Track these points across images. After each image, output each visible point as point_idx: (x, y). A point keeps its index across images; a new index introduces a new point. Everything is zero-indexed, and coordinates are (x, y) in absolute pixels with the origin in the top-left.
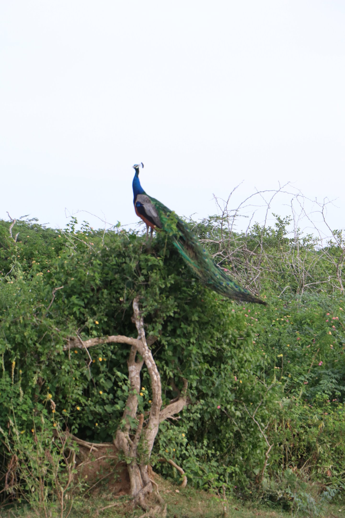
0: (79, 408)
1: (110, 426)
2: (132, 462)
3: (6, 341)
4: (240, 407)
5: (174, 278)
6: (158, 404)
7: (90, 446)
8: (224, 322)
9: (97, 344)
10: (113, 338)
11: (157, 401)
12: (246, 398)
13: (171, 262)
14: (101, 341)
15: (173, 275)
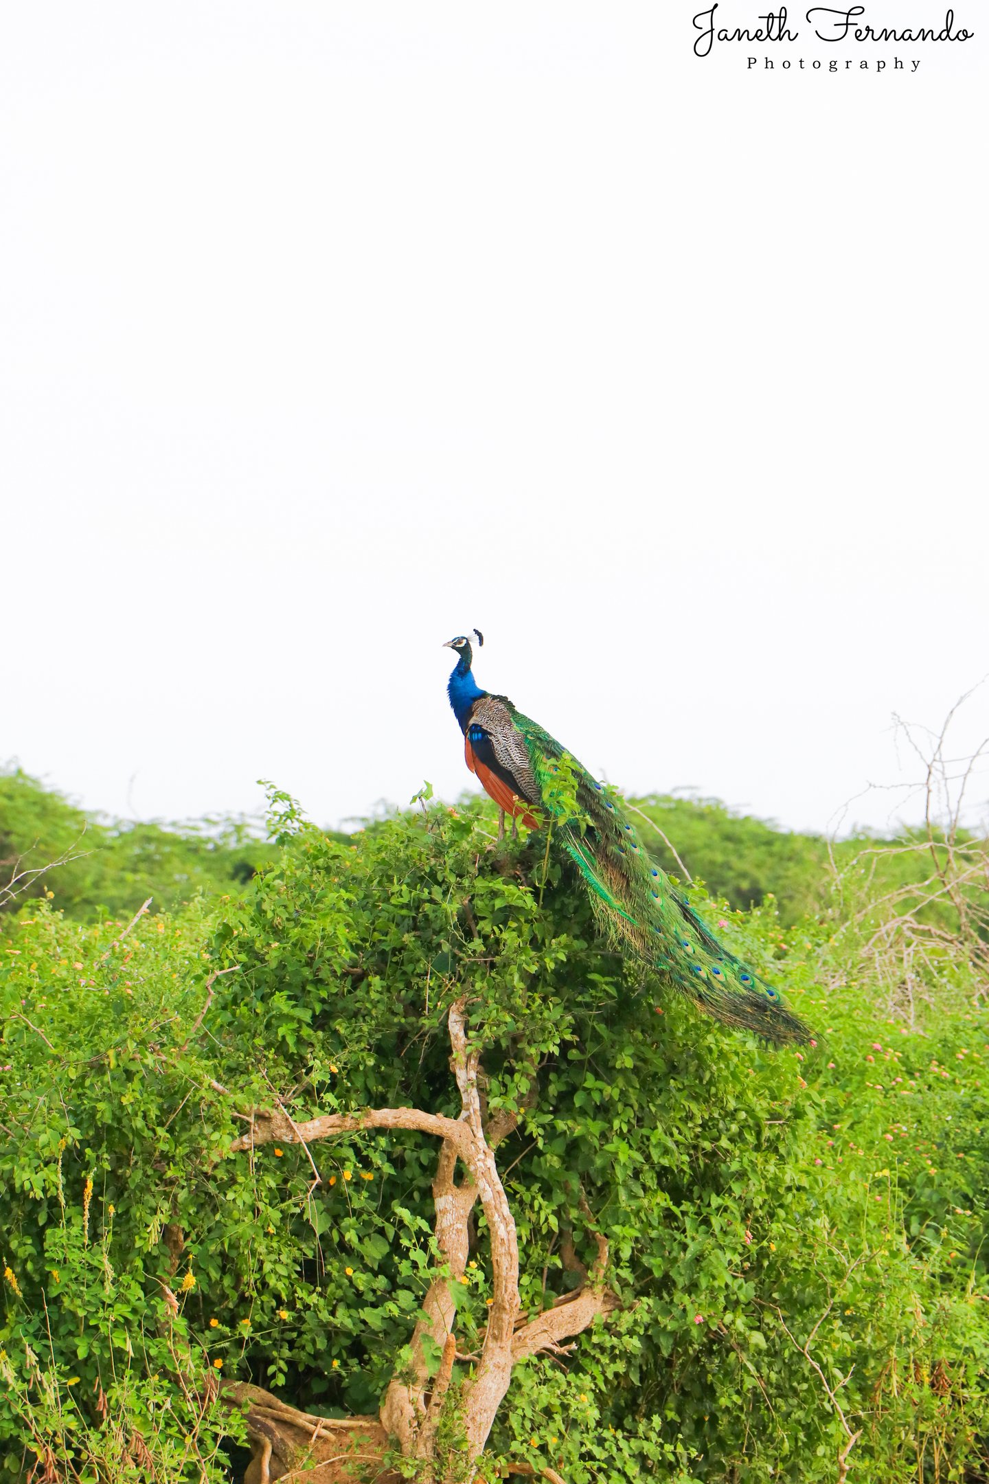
0: (285, 1315)
1: (375, 1369)
2: (417, 1473)
3: (69, 1121)
4: (769, 1319)
5: (566, 946)
6: (507, 1307)
7: (312, 1427)
8: (712, 1074)
9: (339, 1130)
10: (384, 1116)
11: (506, 1297)
12: (787, 1296)
13: (566, 901)
14: (349, 1122)
15: (563, 938)
